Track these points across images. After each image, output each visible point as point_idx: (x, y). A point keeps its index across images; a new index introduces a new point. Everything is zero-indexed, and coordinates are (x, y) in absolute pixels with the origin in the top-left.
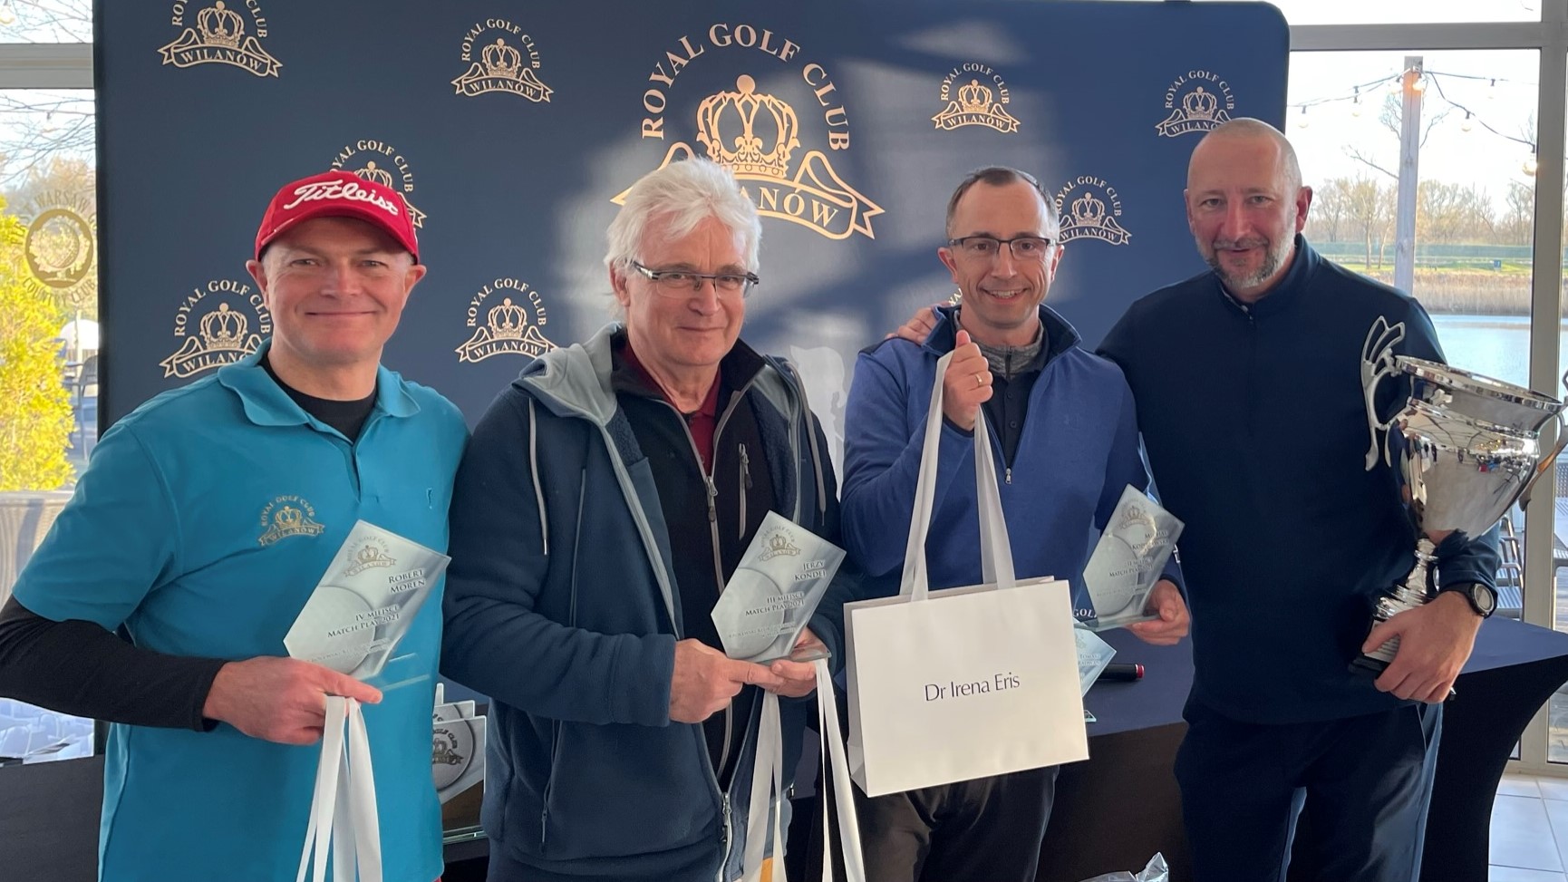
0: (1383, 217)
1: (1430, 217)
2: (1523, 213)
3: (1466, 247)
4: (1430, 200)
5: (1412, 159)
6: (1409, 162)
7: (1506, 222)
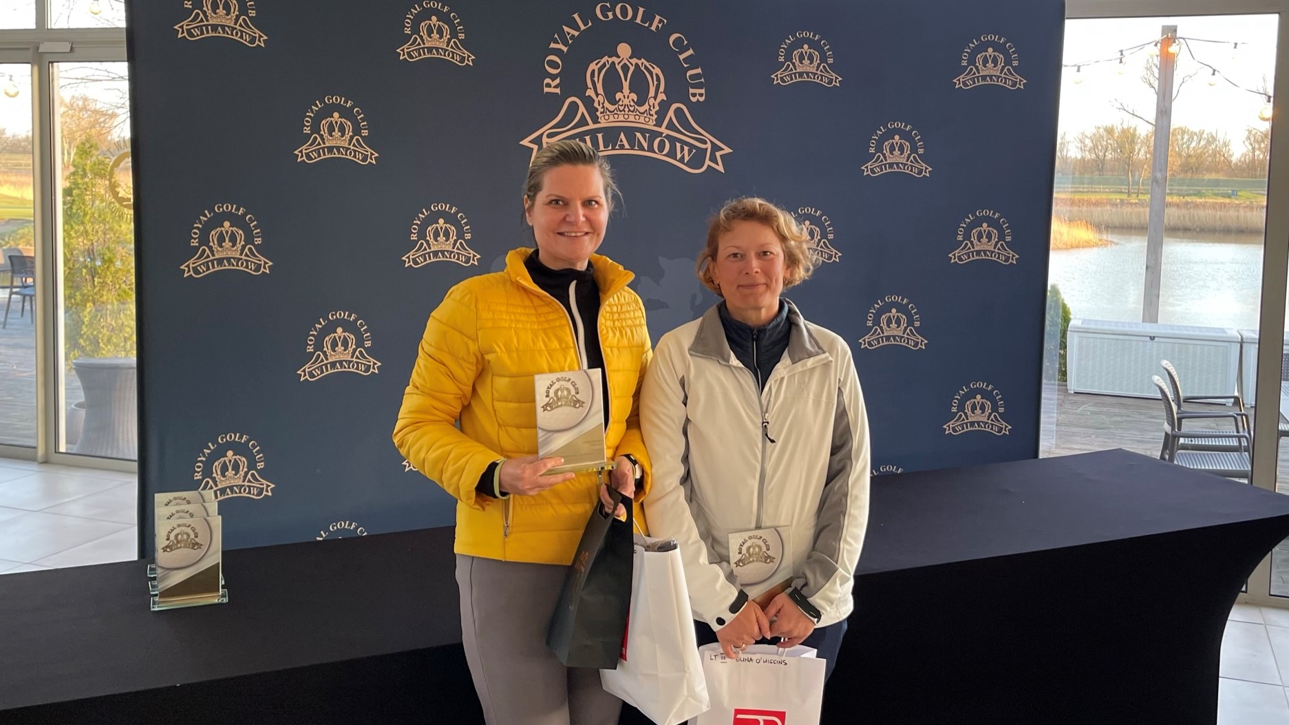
0: (1142, 156)
1: (1180, 155)
2: (1257, 153)
3: (1209, 180)
4: (1180, 143)
5: (1166, 109)
6: (1164, 111)
7: (1243, 159)
